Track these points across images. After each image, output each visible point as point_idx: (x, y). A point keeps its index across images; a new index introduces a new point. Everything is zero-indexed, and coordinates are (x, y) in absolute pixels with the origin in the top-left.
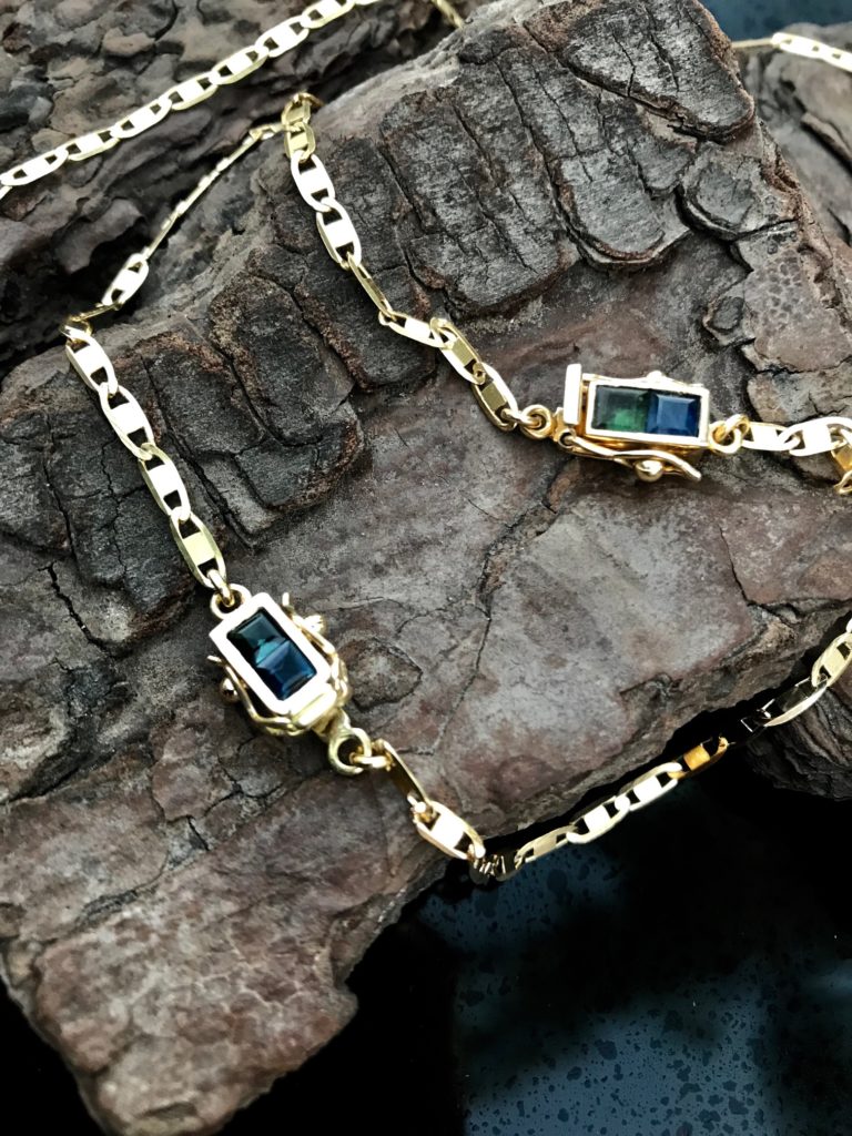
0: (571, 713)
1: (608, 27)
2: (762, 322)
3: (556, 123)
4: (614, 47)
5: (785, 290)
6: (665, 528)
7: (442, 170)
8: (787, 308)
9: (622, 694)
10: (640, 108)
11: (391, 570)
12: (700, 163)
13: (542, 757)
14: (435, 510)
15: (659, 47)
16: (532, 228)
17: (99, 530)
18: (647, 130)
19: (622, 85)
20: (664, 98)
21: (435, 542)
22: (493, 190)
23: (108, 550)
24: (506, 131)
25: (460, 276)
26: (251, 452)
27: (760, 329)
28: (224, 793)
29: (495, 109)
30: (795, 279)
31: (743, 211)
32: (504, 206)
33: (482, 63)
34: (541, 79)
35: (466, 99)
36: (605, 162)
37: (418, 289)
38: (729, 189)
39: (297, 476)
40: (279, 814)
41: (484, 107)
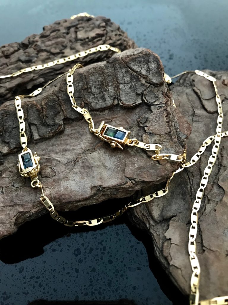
0: (81, 188)
1: (139, 61)
2: (151, 123)
3: (122, 77)
4: (139, 64)
5: (158, 118)
6: (115, 158)
7: (95, 82)
8: (158, 121)
9: (92, 187)
10: (140, 77)
11: (59, 153)
12: (149, 89)
13: (71, 195)
14: (72, 144)
15: (148, 66)
16: (110, 96)
17: (8, 132)
18: (140, 81)
19: (138, 72)
20: (145, 76)
21: (69, 150)
22: (105, 87)
23: (8, 136)
24: (111, 76)
25: (92, 102)
26: (40, 125)
27: (150, 124)
28: (11, 185)
29: (110, 72)
30: (161, 116)
31: (155, 100)
32: (106, 91)
33: (110, 63)
34: (121, 68)
35: (105, 69)
36: (129, 86)
37: (83, 103)
38: (154, 96)
39: (47, 131)
40: (18, 191)
41: (108, 71)
